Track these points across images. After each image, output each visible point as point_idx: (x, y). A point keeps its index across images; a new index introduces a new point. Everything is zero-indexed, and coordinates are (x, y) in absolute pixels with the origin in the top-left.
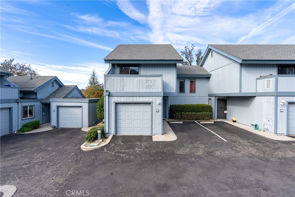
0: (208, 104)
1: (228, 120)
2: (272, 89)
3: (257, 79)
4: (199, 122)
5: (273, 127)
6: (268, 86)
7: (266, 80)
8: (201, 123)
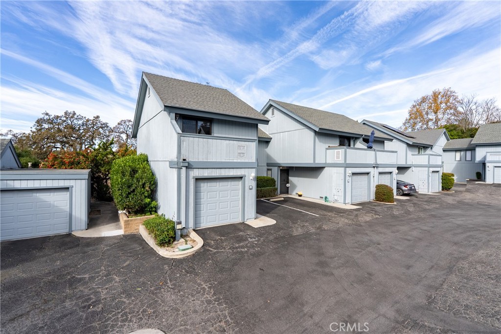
0: (266, 176)
1: (291, 194)
2: (341, 160)
3: (327, 149)
4: (268, 200)
5: (343, 197)
6: (338, 157)
7: (336, 151)
8: (272, 200)
